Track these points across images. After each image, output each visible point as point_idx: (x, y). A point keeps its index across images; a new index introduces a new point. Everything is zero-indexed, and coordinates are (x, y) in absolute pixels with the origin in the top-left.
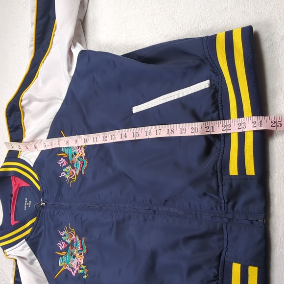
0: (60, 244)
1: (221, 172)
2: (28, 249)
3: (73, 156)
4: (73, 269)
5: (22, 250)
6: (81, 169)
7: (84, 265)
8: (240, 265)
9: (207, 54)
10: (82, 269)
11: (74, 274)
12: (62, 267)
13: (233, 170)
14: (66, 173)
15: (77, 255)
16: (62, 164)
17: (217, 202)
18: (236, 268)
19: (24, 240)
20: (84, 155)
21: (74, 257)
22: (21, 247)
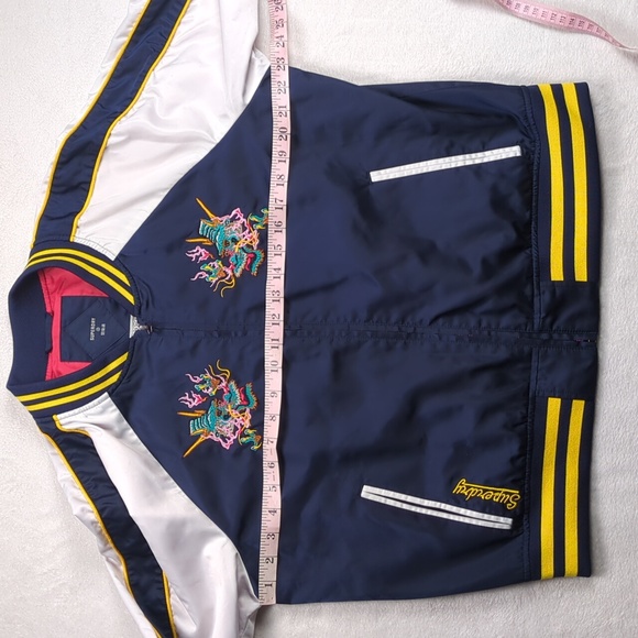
0: (187, 398)
1: (538, 276)
2: (114, 410)
3: (227, 244)
4: (223, 438)
5: (102, 412)
6: (250, 266)
7: (251, 428)
8: (559, 400)
9: (529, 112)
10: (248, 435)
11: (226, 446)
12: (198, 436)
13: (557, 274)
14: (209, 273)
15: (234, 414)
16: (197, 257)
17: (528, 318)
18: (554, 405)
19: (106, 394)
20: (257, 242)
21: (227, 417)
22: (99, 408)
